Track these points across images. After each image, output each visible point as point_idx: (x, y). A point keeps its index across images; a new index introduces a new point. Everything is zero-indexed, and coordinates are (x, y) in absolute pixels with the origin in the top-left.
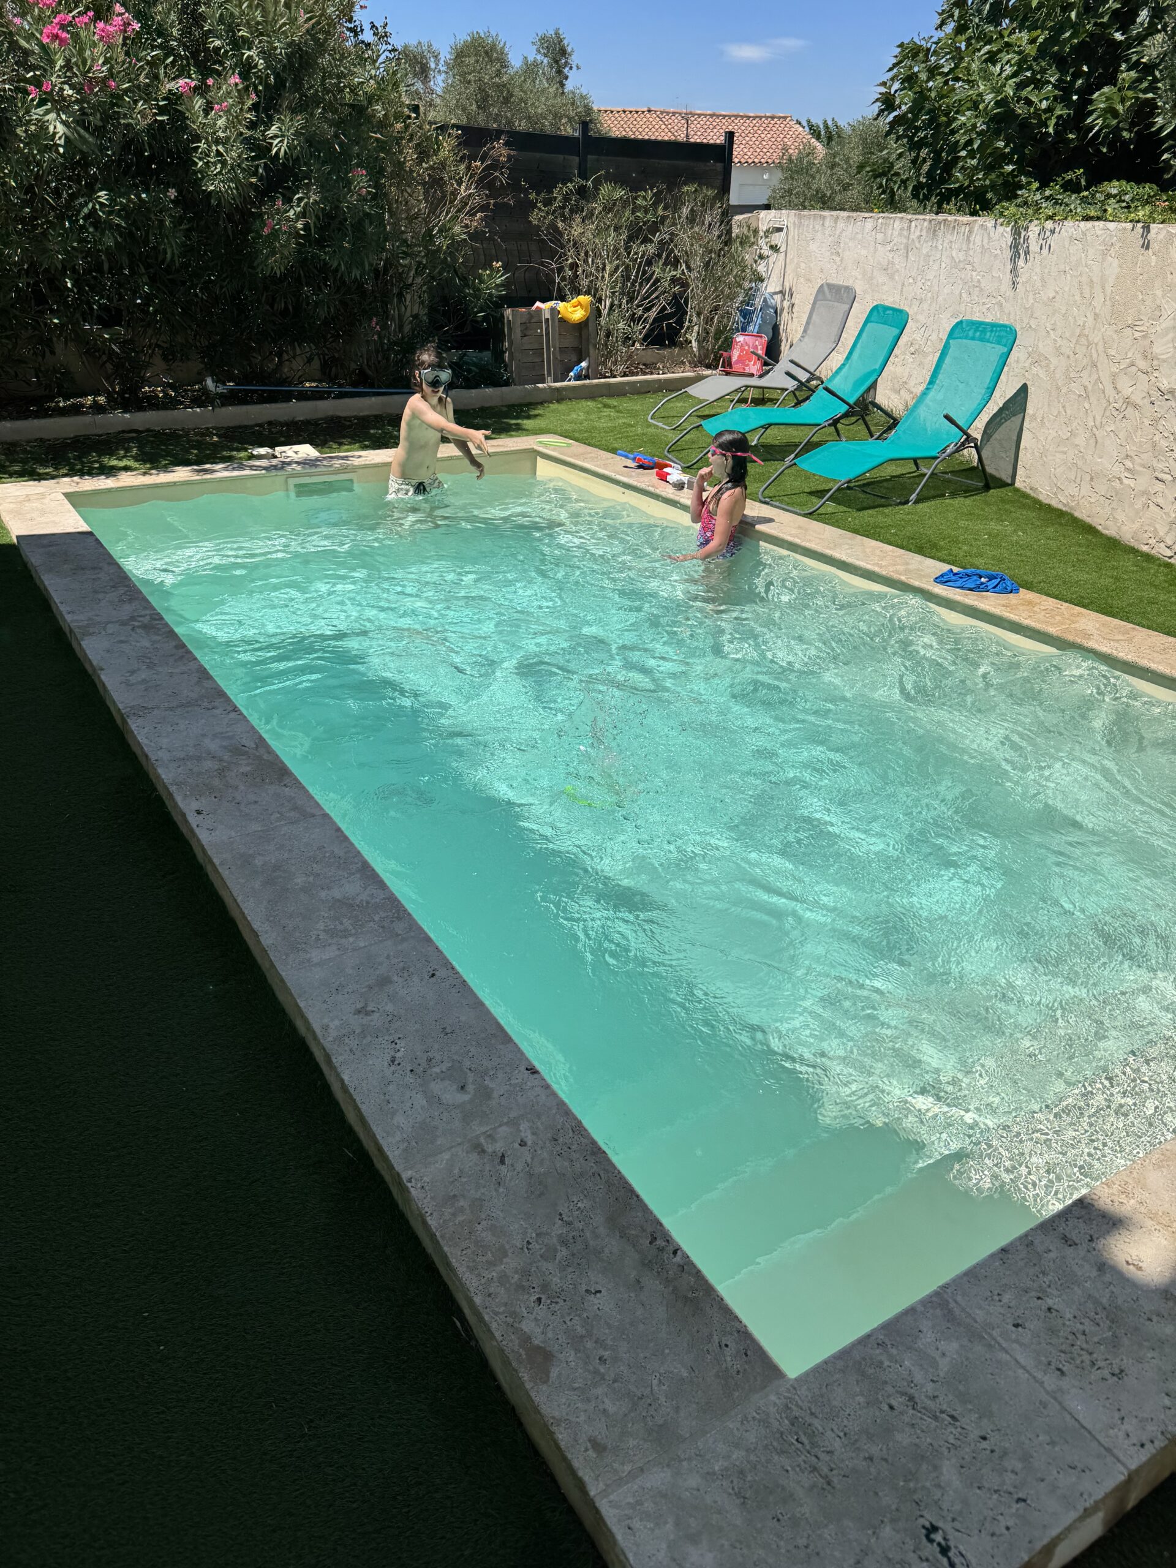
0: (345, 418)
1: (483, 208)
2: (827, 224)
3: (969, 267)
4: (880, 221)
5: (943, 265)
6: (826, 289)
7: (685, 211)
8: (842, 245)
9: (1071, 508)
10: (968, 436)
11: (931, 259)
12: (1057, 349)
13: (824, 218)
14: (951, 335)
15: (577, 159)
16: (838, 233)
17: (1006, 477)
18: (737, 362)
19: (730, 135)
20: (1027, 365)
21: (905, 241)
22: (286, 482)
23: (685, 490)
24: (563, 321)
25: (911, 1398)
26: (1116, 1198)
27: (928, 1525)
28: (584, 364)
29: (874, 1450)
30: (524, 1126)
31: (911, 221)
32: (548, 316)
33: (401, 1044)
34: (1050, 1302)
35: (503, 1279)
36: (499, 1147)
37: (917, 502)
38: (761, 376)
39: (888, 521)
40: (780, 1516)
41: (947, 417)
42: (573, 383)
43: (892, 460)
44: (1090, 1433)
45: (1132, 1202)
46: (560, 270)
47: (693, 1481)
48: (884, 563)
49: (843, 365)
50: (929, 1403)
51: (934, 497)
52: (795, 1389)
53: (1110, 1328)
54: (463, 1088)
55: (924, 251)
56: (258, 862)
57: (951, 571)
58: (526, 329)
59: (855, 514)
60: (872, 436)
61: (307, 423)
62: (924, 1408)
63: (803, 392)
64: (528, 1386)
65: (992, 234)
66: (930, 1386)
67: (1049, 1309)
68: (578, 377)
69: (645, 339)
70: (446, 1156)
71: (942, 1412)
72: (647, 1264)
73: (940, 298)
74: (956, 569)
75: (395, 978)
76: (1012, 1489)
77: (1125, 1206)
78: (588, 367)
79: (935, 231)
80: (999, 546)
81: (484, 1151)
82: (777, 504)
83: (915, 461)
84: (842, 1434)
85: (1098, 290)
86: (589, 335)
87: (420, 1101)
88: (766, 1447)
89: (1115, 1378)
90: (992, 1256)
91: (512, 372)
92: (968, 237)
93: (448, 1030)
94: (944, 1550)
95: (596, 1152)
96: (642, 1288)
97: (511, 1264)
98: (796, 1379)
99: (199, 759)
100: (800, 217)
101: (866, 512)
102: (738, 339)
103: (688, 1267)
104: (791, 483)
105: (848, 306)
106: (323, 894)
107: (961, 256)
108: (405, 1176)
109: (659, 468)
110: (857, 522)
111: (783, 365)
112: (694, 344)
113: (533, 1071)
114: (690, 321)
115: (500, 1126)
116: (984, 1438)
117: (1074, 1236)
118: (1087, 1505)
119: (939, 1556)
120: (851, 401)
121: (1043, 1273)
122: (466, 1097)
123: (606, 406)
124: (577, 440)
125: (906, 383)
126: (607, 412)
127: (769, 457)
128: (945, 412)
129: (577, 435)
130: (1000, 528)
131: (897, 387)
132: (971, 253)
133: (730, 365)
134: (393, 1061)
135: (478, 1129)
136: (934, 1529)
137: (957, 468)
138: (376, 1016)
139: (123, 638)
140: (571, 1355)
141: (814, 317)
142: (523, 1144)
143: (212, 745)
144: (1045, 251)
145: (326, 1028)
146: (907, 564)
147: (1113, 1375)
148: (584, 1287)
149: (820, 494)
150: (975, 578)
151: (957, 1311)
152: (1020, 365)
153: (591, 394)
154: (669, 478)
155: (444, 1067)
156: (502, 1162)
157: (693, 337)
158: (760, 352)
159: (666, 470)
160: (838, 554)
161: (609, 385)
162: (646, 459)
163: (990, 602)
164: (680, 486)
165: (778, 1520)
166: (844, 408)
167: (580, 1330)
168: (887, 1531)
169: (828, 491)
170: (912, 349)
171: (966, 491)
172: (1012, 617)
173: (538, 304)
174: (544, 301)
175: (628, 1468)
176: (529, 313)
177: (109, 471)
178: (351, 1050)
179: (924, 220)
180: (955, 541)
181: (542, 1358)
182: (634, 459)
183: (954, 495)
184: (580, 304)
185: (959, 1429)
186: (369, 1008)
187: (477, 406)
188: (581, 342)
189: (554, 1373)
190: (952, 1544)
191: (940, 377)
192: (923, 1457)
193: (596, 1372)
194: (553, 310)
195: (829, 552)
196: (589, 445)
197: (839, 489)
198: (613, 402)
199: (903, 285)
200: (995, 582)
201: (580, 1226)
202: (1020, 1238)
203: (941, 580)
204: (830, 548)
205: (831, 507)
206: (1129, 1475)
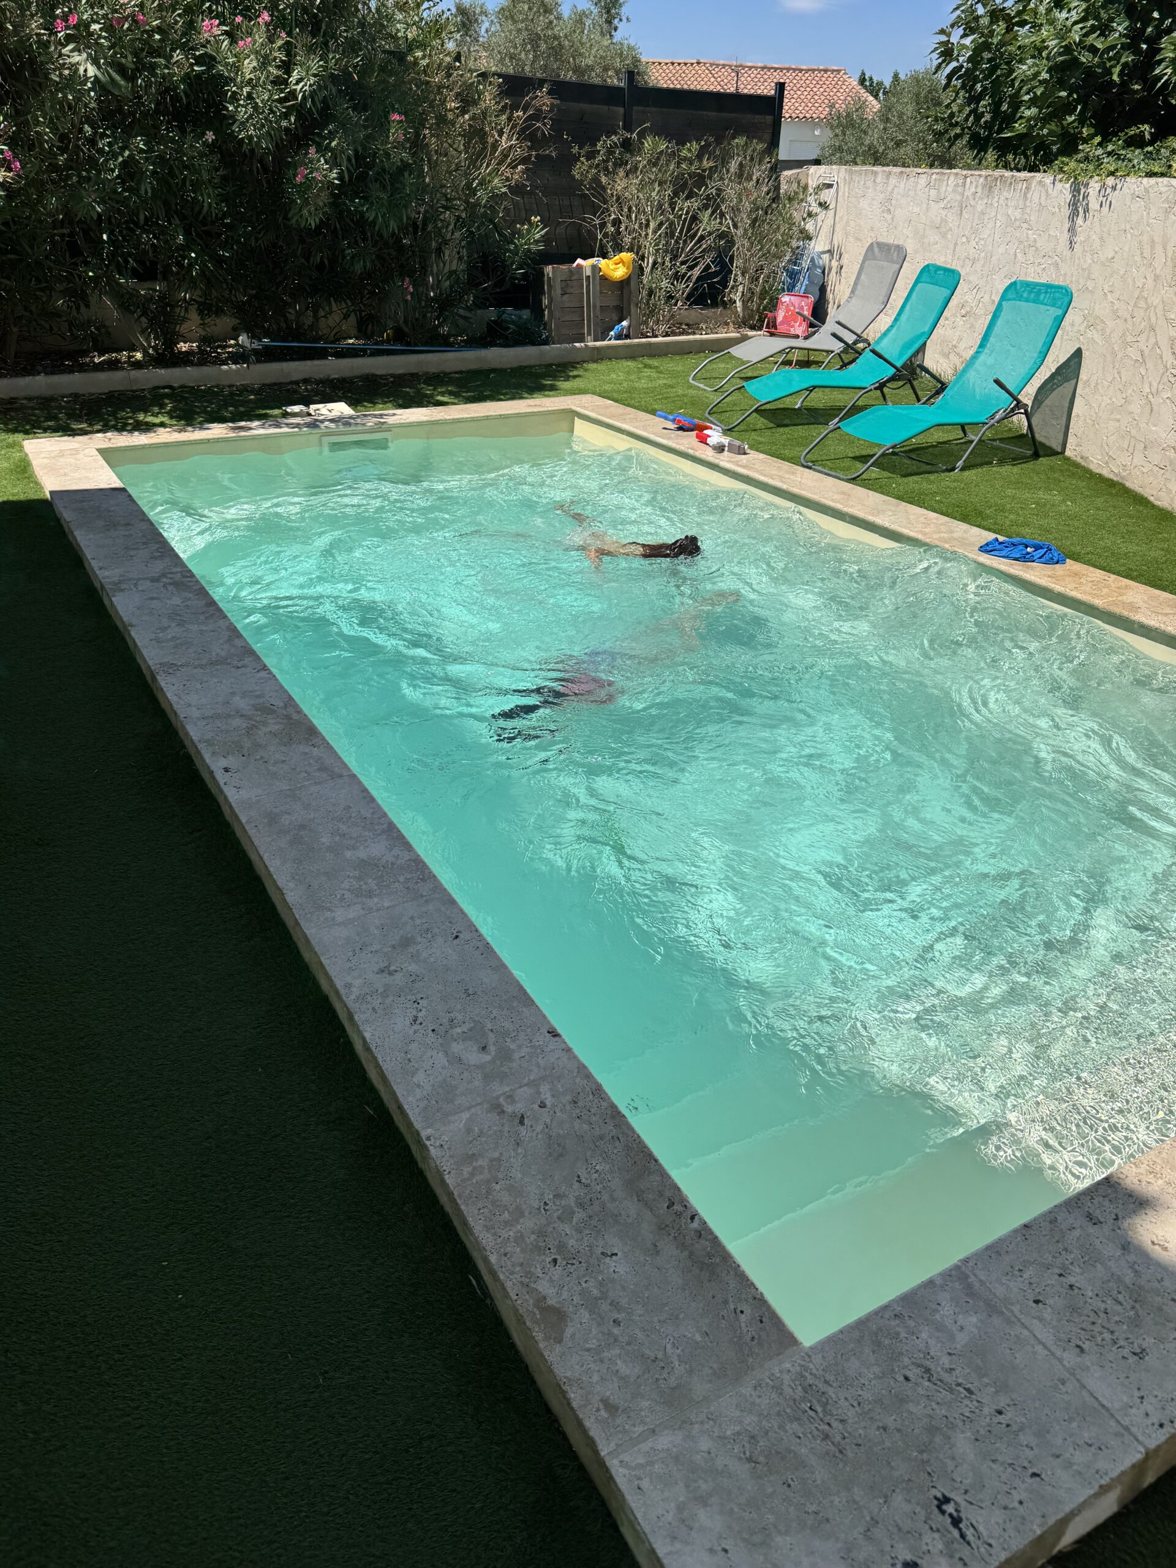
0: (381, 376)
1: (524, 160)
2: (879, 180)
3: (1025, 226)
4: (934, 176)
5: (998, 224)
6: (876, 250)
7: (733, 166)
8: (893, 202)
9: (1123, 478)
10: (1019, 402)
11: (987, 217)
12: (1115, 312)
13: (875, 173)
14: (1003, 297)
15: (621, 110)
16: (890, 189)
17: (1056, 446)
18: (782, 323)
19: (781, 87)
20: (1082, 328)
21: (959, 198)
22: (320, 440)
23: (726, 453)
24: (604, 278)
25: (928, 1370)
26: (1144, 1179)
27: (939, 1495)
28: (625, 323)
29: (890, 1421)
30: (545, 1088)
31: (966, 177)
32: (589, 272)
33: (423, 1003)
34: (1071, 1280)
35: (520, 1239)
36: (519, 1107)
37: (963, 469)
38: (806, 338)
39: (934, 488)
40: (790, 1481)
41: (997, 382)
42: (613, 342)
43: (938, 425)
44: (1108, 1410)
45: (1160, 1182)
46: (603, 225)
47: (705, 1444)
48: (927, 530)
49: (892, 326)
50: (946, 1377)
51: (981, 465)
52: (809, 1357)
53: (1133, 1308)
54: (484, 1048)
55: (979, 208)
56: (285, 820)
57: (997, 540)
58: (567, 286)
59: (900, 480)
60: (919, 400)
61: (343, 381)
62: (940, 1380)
63: (850, 354)
64: (541, 1345)
65: (1050, 191)
66: (945, 1361)
67: (1071, 1286)
68: (619, 337)
69: (688, 298)
70: (466, 1115)
71: (959, 1385)
72: (662, 1228)
73: (994, 258)
74: (1001, 539)
75: (419, 939)
76: (1026, 1464)
77: (1153, 1186)
78: (629, 327)
79: (991, 187)
80: (1046, 516)
81: (503, 1112)
82: (820, 468)
83: (963, 427)
84: (855, 1404)
85: (1159, 249)
86: (630, 292)
87: (441, 1059)
88: (779, 1414)
89: (1136, 1358)
90: (1015, 1231)
91: (550, 331)
92: (1025, 194)
93: (470, 991)
94: (956, 1522)
95: (615, 1115)
96: (658, 1253)
97: (528, 1224)
98: (811, 1348)
99: (228, 716)
100: (851, 172)
101: (911, 479)
102: (783, 300)
103: (705, 1232)
104: (833, 448)
105: (898, 266)
106: (348, 854)
107: (1017, 214)
108: (424, 1134)
109: (699, 430)
110: (901, 488)
111: (830, 326)
112: (739, 304)
113: (554, 1034)
114: (735, 281)
115: (521, 1087)
116: (1000, 1412)
117: (1097, 1213)
118: (1103, 1482)
119: (951, 1529)
120: (899, 364)
121: (1066, 1250)
122: (488, 1058)
123: (646, 366)
124: (616, 401)
125: (955, 347)
126: (647, 372)
127: (813, 420)
128: (995, 377)
129: (615, 395)
130: (1049, 497)
131: (946, 350)
132: (1028, 210)
133: (775, 326)
134: (415, 1021)
135: (499, 1089)
136: (947, 1500)
137: (1006, 435)
138: (398, 976)
139: (155, 595)
140: (585, 1316)
141: (863, 277)
142: (543, 1105)
143: (242, 704)
144: (1105, 209)
145: (349, 986)
146: (952, 532)
147: (1135, 1354)
148: (600, 1250)
149: (863, 459)
150: (1021, 547)
151: (977, 1285)
152: (1075, 329)
153: (632, 354)
154: (709, 440)
155: (465, 1028)
156: (522, 1123)
157: (737, 297)
158: (806, 313)
159: (705, 432)
160: (879, 521)
161: (650, 344)
162: (686, 421)
163: (1036, 573)
164: (720, 449)
165: (789, 1486)
166: (891, 371)
167: (595, 1292)
168: (898, 1500)
169: (872, 456)
170: (963, 312)
171: (1014, 459)
172: (1058, 588)
173: (579, 261)
174: (585, 259)
175: (639, 1429)
176: (570, 271)
177: (146, 428)
178: (374, 1009)
179: (980, 176)
180: (1002, 510)
181: (555, 1317)
182: (674, 421)
183: (1001, 462)
184: (622, 261)
185: (975, 1403)
186: (392, 968)
187: (515, 365)
188: (622, 300)
189: (569, 1331)
190: (963, 1515)
191: (992, 339)
192: (937, 1429)
193: (610, 1334)
194: (595, 268)
195: (871, 518)
196: (628, 405)
197: (883, 455)
198: (654, 362)
199: (956, 244)
200: (1042, 552)
201: (599, 1188)
202: (1044, 1216)
203: (986, 549)
204: (873, 515)
205: (875, 473)
206: (1147, 1454)
